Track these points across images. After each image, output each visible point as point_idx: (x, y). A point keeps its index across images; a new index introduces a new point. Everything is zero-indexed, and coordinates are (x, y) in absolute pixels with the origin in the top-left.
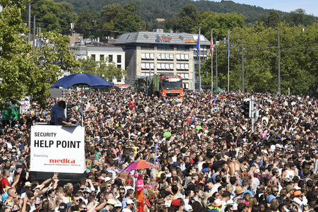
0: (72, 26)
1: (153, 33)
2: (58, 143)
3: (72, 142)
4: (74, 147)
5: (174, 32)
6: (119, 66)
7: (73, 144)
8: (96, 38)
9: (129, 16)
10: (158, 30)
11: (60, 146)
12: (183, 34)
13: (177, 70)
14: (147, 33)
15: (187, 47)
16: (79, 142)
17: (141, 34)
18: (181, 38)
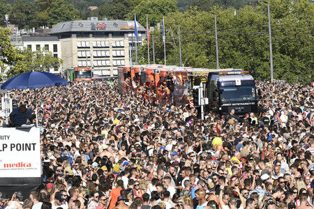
0: (7, 17)
1: (88, 21)
2: (12, 146)
3: (26, 144)
4: (30, 149)
5: (109, 19)
6: (56, 55)
7: (28, 147)
8: (31, 28)
9: (63, 6)
10: (92, 18)
11: (14, 149)
12: (118, 21)
13: (114, 57)
14: (82, 22)
15: (121, 34)
16: (34, 144)
17: (76, 22)
18: (115, 25)
